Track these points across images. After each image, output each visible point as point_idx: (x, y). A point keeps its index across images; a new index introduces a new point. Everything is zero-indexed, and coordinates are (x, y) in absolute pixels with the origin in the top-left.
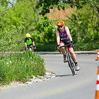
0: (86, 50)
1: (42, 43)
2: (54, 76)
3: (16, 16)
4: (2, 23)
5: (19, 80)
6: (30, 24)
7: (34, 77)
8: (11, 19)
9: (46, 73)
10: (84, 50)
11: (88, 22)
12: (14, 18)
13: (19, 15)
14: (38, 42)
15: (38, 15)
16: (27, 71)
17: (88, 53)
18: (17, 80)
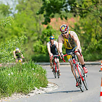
0: (89, 61)
1: (44, 53)
2: (57, 88)
3: (18, 26)
4: (3, 33)
5: (21, 92)
6: (32, 35)
7: (36, 88)
8: (13, 29)
9: (48, 85)
10: (87, 61)
11: (92, 32)
12: (16, 28)
13: (21, 25)
14: (41, 53)
15: (40, 25)
16: (29, 82)
17: (92, 64)
18: (19, 92)
